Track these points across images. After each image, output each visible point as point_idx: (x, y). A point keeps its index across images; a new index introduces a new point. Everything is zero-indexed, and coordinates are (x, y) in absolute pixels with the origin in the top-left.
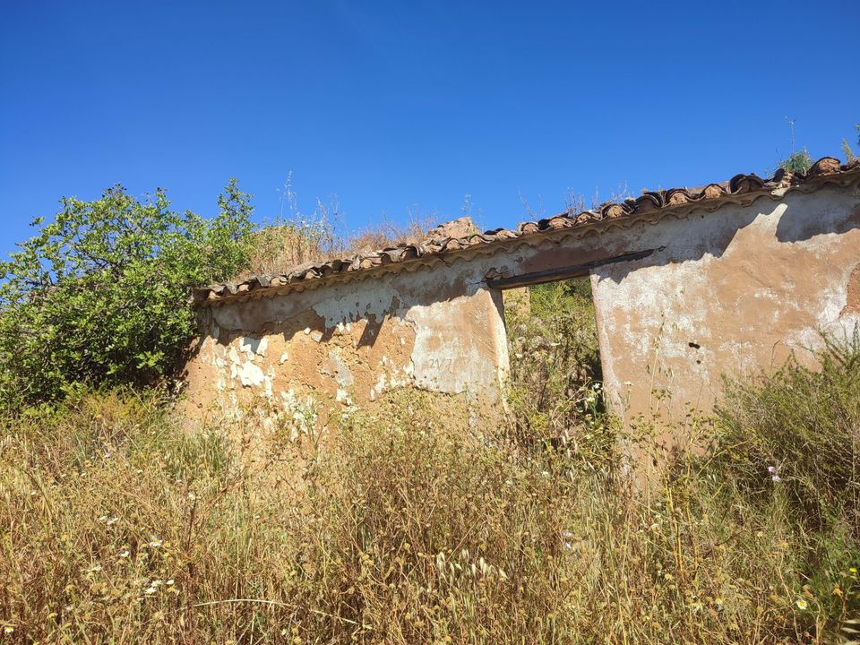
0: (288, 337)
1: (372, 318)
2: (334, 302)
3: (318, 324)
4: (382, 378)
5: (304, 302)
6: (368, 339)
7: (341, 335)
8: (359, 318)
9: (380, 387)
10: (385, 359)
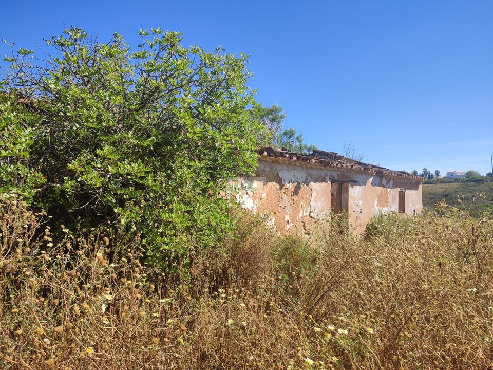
0: (265, 184)
1: (299, 183)
2: (286, 172)
3: (279, 181)
4: (301, 211)
5: (274, 168)
6: (296, 192)
7: (287, 189)
8: (294, 182)
9: (300, 215)
10: (302, 203)
